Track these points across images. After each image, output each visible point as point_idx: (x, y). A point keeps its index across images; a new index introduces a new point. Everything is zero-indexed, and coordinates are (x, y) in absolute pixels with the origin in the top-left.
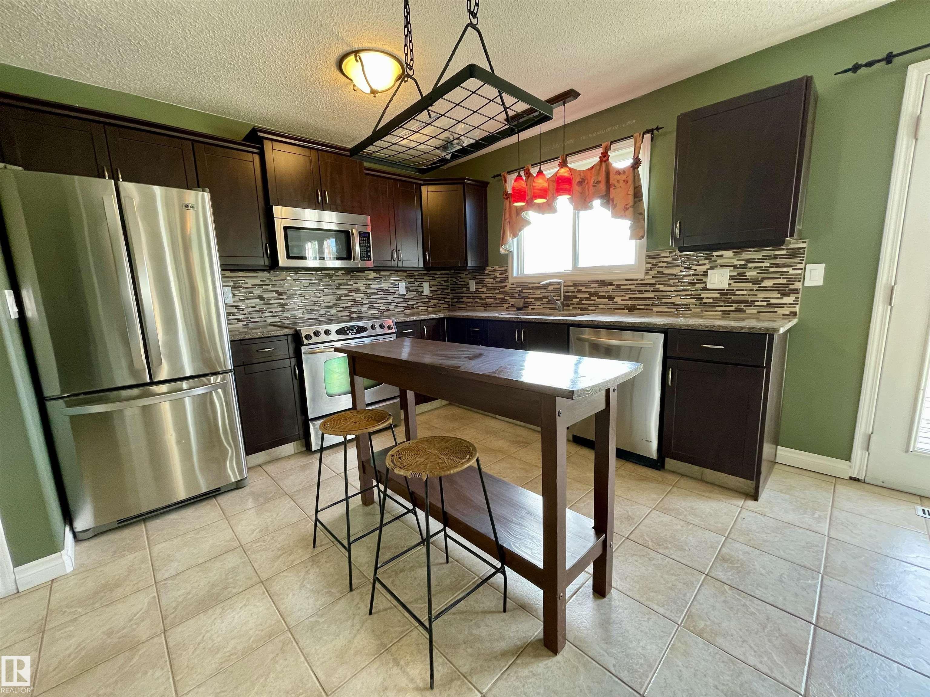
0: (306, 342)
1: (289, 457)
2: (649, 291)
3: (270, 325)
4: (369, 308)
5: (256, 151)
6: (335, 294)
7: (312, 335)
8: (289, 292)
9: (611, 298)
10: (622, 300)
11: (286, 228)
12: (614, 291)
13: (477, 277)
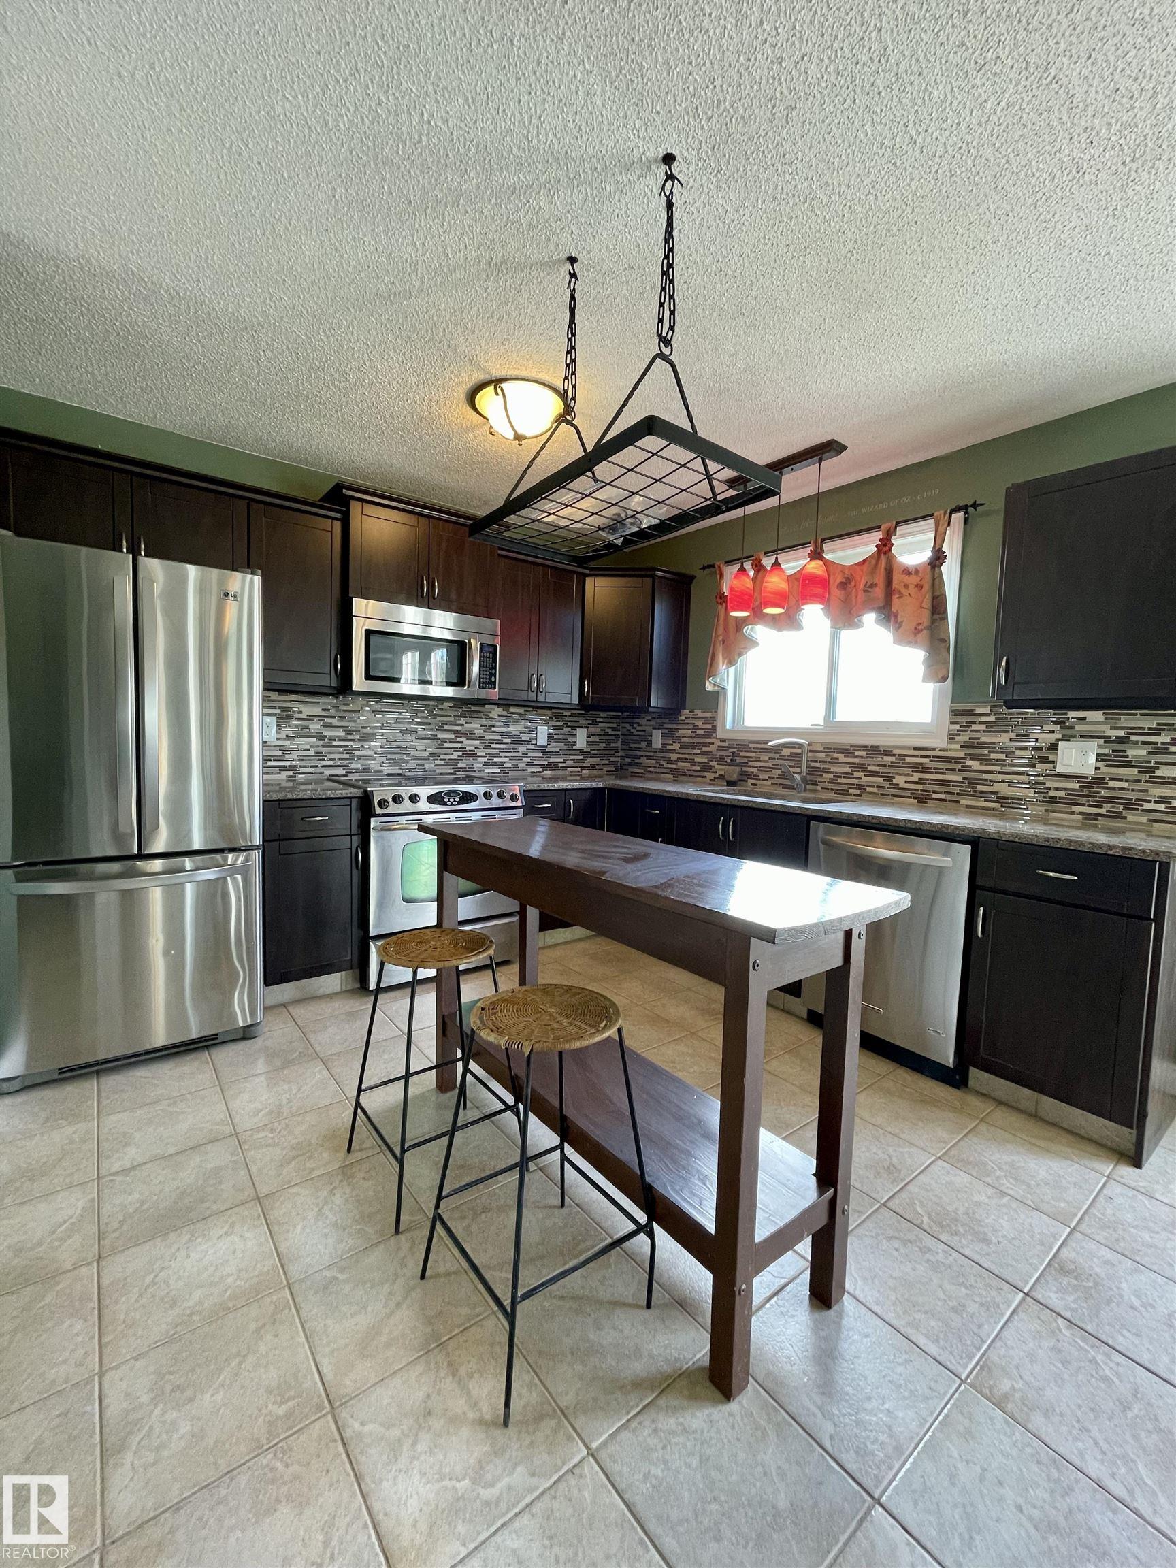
0: (378, 811)
1: (331, 996)
2: (954, 770)
3: (328, 779)
4: (485, 764)
5: (338, 515)
6: (434, 738)
7: (390, 800)
8: (364, 731)
9: (888, 777)
10: (906, 782)
11: (369, 633)
12: (893, 764)
13: (666, 726)
